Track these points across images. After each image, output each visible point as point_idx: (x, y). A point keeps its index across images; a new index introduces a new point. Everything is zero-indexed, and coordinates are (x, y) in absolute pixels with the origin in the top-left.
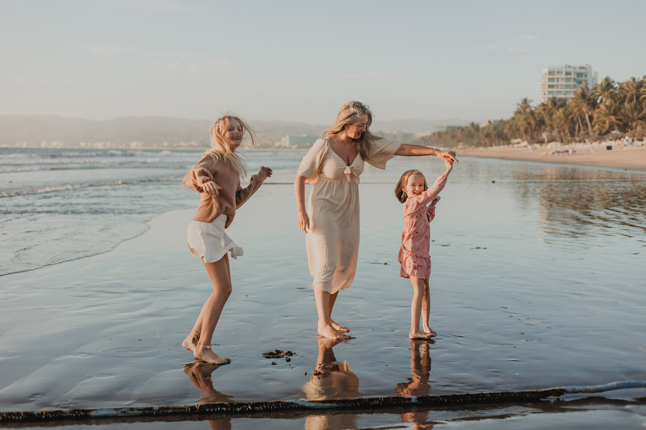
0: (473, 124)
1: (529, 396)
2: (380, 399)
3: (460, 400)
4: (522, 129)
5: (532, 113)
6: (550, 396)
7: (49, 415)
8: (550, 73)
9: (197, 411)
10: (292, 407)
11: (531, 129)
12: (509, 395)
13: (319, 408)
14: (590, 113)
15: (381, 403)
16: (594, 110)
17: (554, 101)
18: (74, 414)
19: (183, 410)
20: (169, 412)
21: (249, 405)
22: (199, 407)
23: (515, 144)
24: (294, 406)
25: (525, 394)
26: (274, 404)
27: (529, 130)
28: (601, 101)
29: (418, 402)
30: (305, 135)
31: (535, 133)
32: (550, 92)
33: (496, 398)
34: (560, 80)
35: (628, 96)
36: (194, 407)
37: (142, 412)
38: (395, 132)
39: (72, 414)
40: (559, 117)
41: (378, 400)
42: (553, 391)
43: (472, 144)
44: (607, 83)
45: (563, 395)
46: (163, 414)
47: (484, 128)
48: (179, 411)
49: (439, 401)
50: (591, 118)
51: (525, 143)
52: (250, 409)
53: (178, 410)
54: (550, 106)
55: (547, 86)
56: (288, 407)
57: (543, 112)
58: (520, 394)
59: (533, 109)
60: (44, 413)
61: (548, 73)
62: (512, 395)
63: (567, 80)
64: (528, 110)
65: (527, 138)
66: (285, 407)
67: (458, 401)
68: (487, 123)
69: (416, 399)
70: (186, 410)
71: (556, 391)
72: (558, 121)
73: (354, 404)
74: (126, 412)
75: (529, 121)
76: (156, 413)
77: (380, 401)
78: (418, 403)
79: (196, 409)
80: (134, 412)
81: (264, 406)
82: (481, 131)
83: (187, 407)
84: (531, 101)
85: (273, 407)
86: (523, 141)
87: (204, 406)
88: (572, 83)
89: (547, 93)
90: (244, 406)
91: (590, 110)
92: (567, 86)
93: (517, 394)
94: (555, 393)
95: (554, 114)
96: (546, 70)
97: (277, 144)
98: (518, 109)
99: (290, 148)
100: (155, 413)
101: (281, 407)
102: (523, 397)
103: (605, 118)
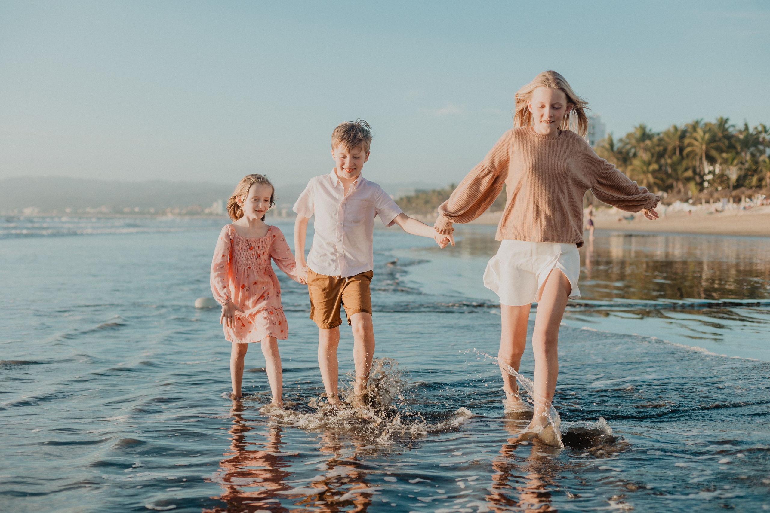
16: (626, 166)
35: (670, 148)
91: (621, 166)
97: (207, 211)
99: (223, 216)
103: (642, 176)
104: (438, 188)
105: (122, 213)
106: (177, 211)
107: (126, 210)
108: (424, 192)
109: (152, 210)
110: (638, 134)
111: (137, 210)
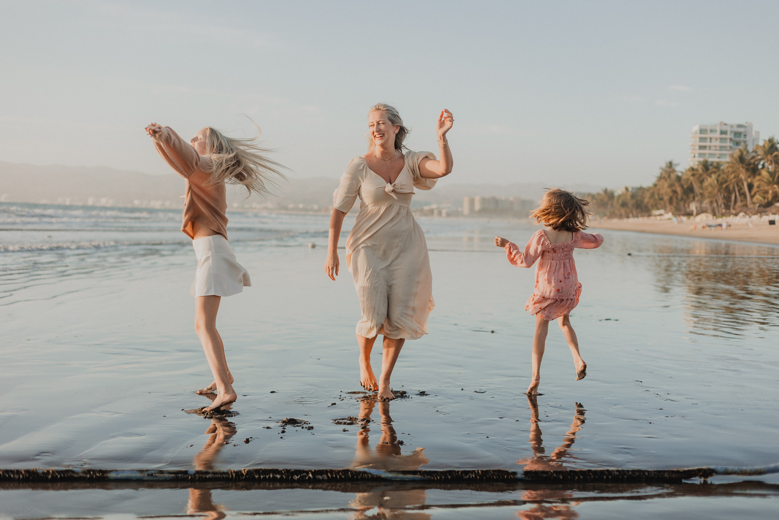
0: (606, 191)
1: (668, 476)
2: (476, 472)
3: (579, 477)
4: (666, 198)
5: (679, 179)
6: (695, 477)
7: (57, 474)
8: (702, 131)
9: (244, 478)
10: (364, 477)
11: (677, 198)
12: (642, 473)
13: (399, 479)
14: (749, 180)
15: (478, 478)
16: (754, 177)
17: (706, 166)
18: (88, 475)
19: (226, 475)
20: (208, 477)
21: (310, 473)
22: (246, 472)
23: (656, 216)
24: (367, 476)
25: (662, 473)
26: (342, 473)
27: (674, 200)
28: (763, 166)
29: (526, 477)
31: (682, 204)
32: (700, 155)
33: (625, 477)
34: (713, 140)
36: (240, 473)
37: (173, 475)
38: (511, 199)
39: (86, 475)
40: (711, 185)
41: (474, 473)
42: (699, 470)
43: (605, 215)
44: (771, 144)
45: (712, 476)
46: (201, 479)
47: (620, 196)
48: (221, 477)
49: (552, 477)
50: (750, 186)
51: (670, 215)
52: (311, 478)
53: (219, 476)
54: (700, 171)
55: (697, 147)
56: (359, 477)
57: (692, 178)
58: (656, 473)
59: (680, 174)
60: (50, 472)
61: (698, 132)
62: (647, 474)
63: (722, 140)
64: (673, 176)
65: (671, 209)
66: (355, 477)
67: (577, 478)
68: (624, 190)
69: (523, 474)
70: (229, 476)
71: (703, 471)
72: (710, 189)
73: (443, 477)
74: (154, 475)
75: (674, 188)
76: (192, 477)
77: (476, 474)
78: (525, 479)
79: (242, 475)
80: (163, 475)
81: (329, 475)
82: (616, 199)
83: (231, 472)
84: (678, 164)
85: (340, 476)
86: (667, 212)
87: (252, 471)
88: (728, 144)
89: (697, 155)
90: (303, 473)
91: (749, 177)
92: (721, 148)
93: (653, 473)
94: (702, 474)
95: (705, 180)
96: (696, 128)
98: (661, 174)
100: (190, 477)
101: (350, 476)
102: (661, 477)
103: (768, 187)
105: (286, 209)
107: (291, 206)
109: (316, 207)
111: (301, 206)
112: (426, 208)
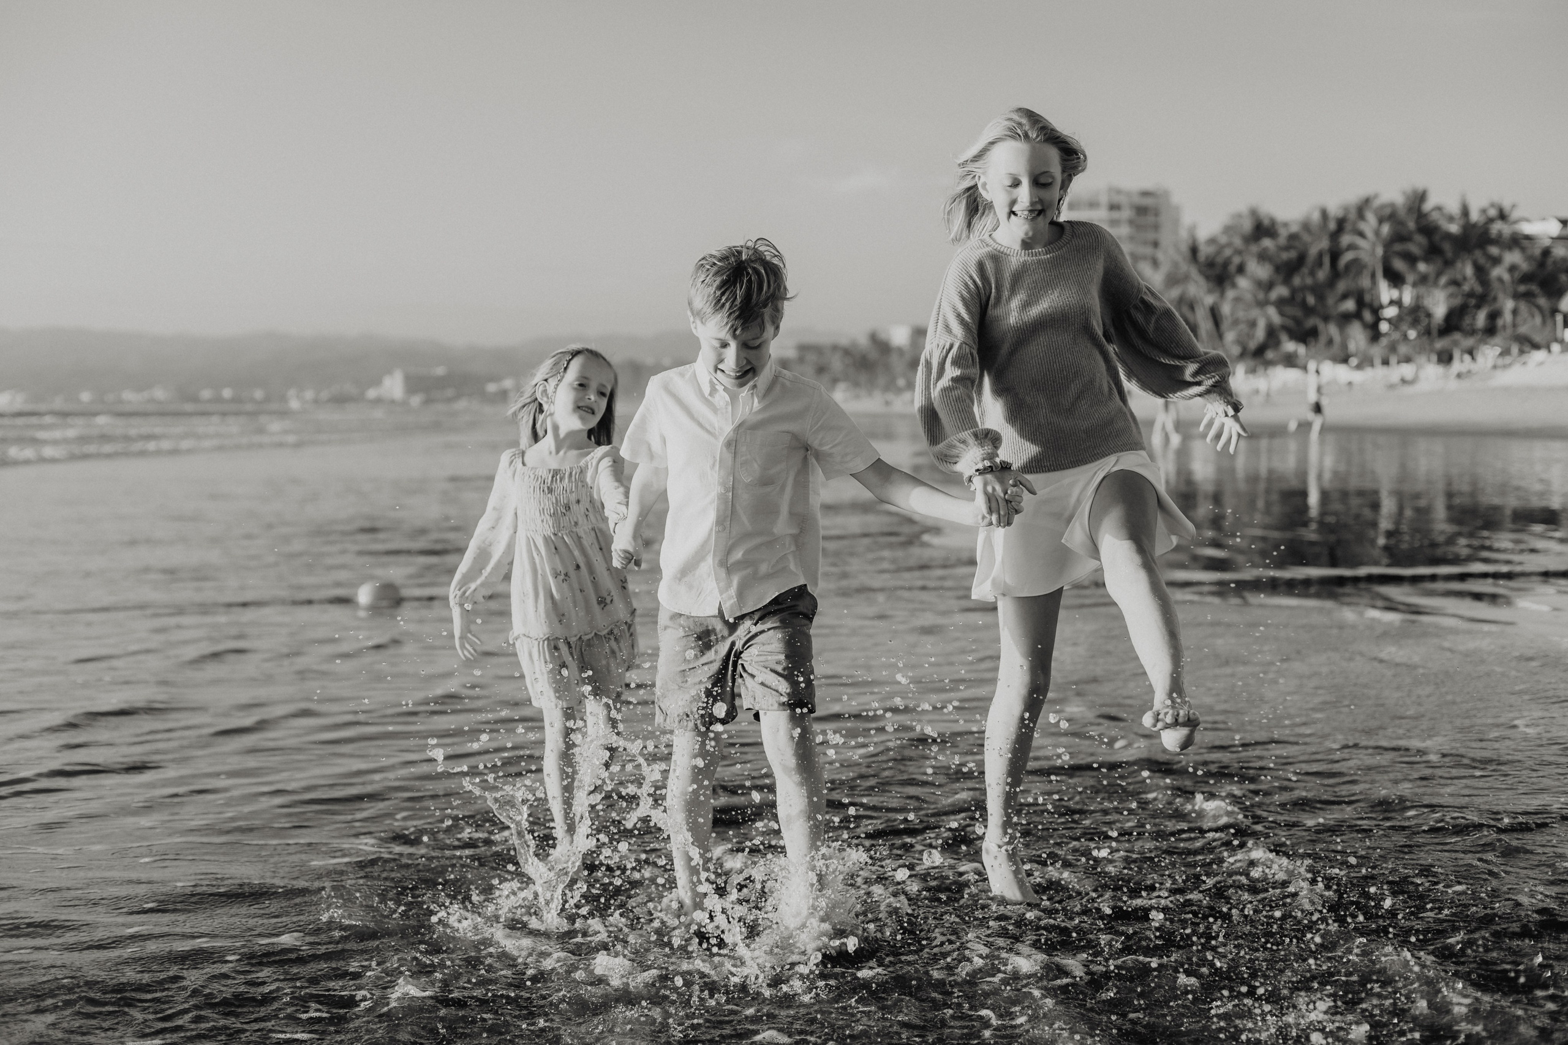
0: (874, 338)
16: (1223, 291)
30: (440, 371)
35: (1311, 253)
97: (372, 393)
99: (404, 403)
103: (1255, 313)
104: (844, 341)
106: (309, 395)
107: (206, 394)
108: (817, 349)
109: (259, 394)
110: (1247, 226)
111: (227, 393)
112: (492, 388)
